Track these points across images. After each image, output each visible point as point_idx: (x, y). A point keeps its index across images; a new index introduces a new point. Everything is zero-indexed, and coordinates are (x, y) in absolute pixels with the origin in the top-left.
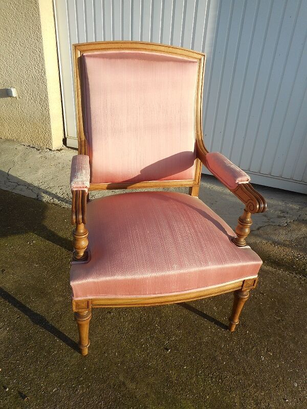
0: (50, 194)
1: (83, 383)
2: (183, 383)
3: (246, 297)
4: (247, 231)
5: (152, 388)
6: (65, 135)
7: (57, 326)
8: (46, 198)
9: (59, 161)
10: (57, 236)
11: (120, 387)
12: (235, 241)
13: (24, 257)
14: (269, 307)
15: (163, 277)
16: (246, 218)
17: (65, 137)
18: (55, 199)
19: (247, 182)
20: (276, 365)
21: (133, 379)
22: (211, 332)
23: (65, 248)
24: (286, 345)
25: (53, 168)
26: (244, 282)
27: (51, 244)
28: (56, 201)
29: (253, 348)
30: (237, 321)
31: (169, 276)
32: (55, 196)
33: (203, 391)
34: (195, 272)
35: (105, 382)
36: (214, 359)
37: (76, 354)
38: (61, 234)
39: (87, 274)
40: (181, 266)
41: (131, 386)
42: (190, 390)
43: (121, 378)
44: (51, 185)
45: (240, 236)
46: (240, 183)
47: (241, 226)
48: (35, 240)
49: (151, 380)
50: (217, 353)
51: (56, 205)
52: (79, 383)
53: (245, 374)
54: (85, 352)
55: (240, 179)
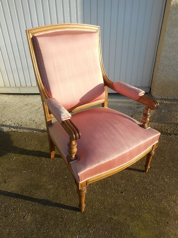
0: (6, 126)
1: (91, 227)
2: (138, 206)
3: (153, 153)
4: (148, 119)
5: (126, 215)
7: (58, 202)
8: (5, 129)
10: (27, 150)
11: (110, 221)
12: (143, 126)
13: (13, 169)
15: (123, 155)
16: (147, 113)
18: (12, 129)
19: (143, 94)
20: (173, 181)
21: (114, 214)
23: (36, 156)
24: (172, 170)
26: (153, 146)
27: (26, 156)
28: (13, 130)
29: (159, 177)
30: (149, 167)
31: (125, 154)
32: (10, 126)
33: (150, 206)
34: (136, 148)
35: (102, 222)
36: (146, 189)
37: (78, 213)
38: (28, 148)
40: (129, 147)
41: (115, 218)
43: (109, 216)
44: (3, 120)
45: (145, 123)
46: (141, 96)
47: (145, 118)
48: (15, 157)
50: (146, 185)
51: (14, 132)
52: (89, 227)
53: (162, 190)
54: (83, 210)
55: (140, 93)
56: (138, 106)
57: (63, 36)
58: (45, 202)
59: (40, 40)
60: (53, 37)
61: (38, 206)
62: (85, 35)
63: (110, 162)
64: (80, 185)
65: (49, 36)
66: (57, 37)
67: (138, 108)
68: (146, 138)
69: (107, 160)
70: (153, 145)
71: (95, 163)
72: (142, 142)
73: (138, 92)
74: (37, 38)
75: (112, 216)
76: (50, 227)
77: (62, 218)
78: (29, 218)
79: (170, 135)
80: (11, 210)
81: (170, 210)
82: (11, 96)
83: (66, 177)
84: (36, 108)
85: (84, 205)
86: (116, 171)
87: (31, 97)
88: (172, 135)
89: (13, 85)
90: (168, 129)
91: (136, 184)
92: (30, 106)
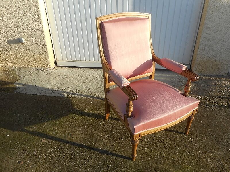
0: (66, 93)
3: (193, 117)
4: (189, 89)
6: (55, 59)
7: (114, 152)
8: (66, 95)
9: (58, 74)
10: (86, 112)
12: (185, 95)
13: (76, 126)
14: (196, 121)
15: (169, 115)
16: (189, 84)
17: (55, 61)
18: (71, 95)
19: (186, 69)
20: (210, 143)
21: (160, 164)
22: (179, 137)
23: (93, 117)
24: (210, 134)
25: (58, 79)
27: (85, 117)
28: (73, 96)
29: (198, 138)
30: (189, 130)
31: (170, 115)
32: (69, 93)
33: (189, 160)
34: (179, 111)
36: (186, 147)
37: (130, 161)
38: (86, 111)
39: (139, 121)
40: (174, 110)
41: (161, 166)
42: (185, 161)
43: (155, 165)
44: (63, 88)
45: (186, 92)
46: (184, 70)
47: (187, 88)
48: (76, 117)
49: (168, 162)
50: (186, 144)
51: (74, 97)
54: (135, 159)
55: (183, 68)
56: (179, 81)
57: (123, 22)
58: (104, 152)
59: (106, 25)
60: (116, 23)
61: (98, 154)
62: (139, 21)
63: (158, 120)
64: (135, 136)
65: (113, 22)
66: (119, 23)
67: (179, 82)
68: (188, 104)
69: (156, 119)
70: (193, 110)
71: (147, 120)
72: (184, 107)
73: (181, 67)
74: (104, 23)
75: (159, 165)
76: (109, 169)
77: (118, 164)
78: (92, 162)
79: (209, 105)
80: (78, 155)
81: (207, 164)
82: (67, 68)
83: (119, 134)
84: (89, 79)
85: (135, 155)
86: (163, 128)
87: (84, 70)
88: (210, 106)
89: (70, 59)
90: (206, 101)
91: (178, 143)
92: (84, 78)
